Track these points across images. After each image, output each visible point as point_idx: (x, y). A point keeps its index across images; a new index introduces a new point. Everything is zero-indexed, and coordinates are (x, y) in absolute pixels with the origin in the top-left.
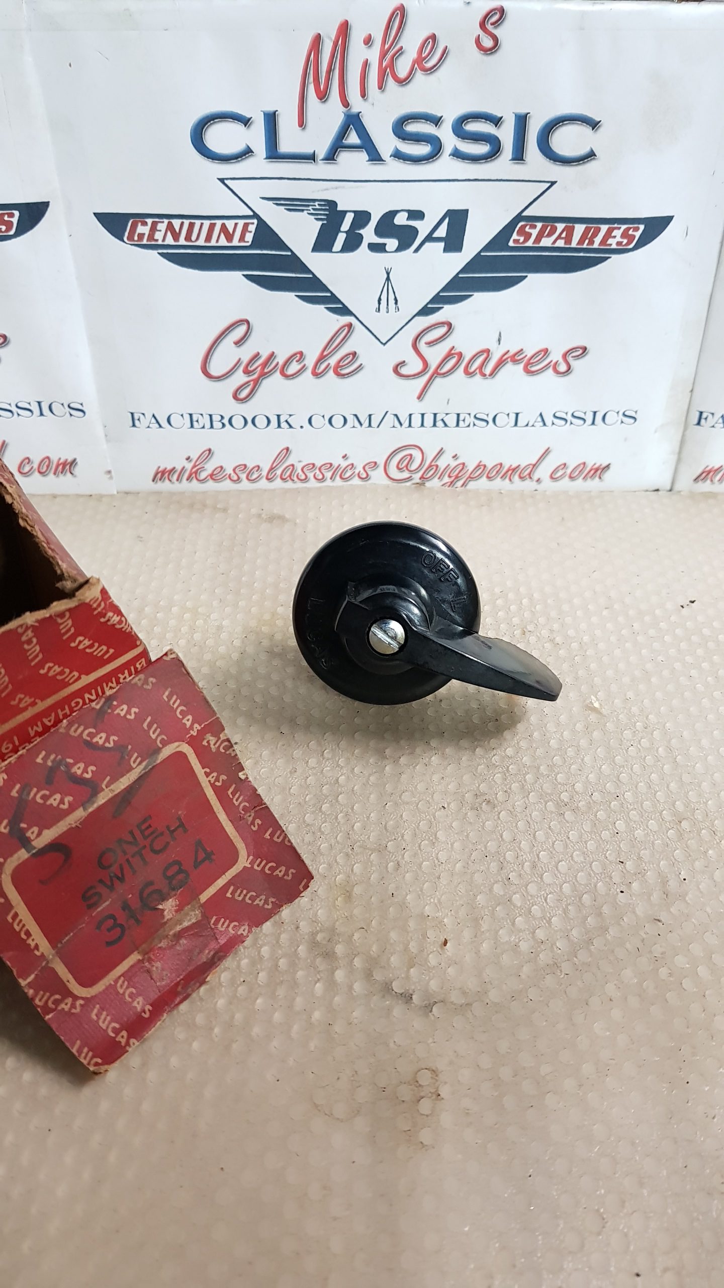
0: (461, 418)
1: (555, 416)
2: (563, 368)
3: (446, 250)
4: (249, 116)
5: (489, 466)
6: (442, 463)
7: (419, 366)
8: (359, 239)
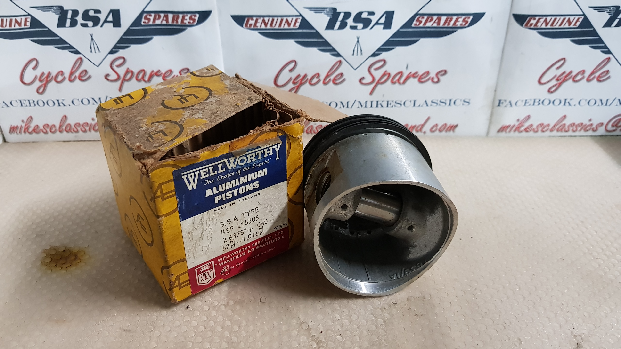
0: (389, 103)
1: (432, 102)
2: (436, 80)
3: (384, 28)
7: (371, 79)
8: (346, 24)
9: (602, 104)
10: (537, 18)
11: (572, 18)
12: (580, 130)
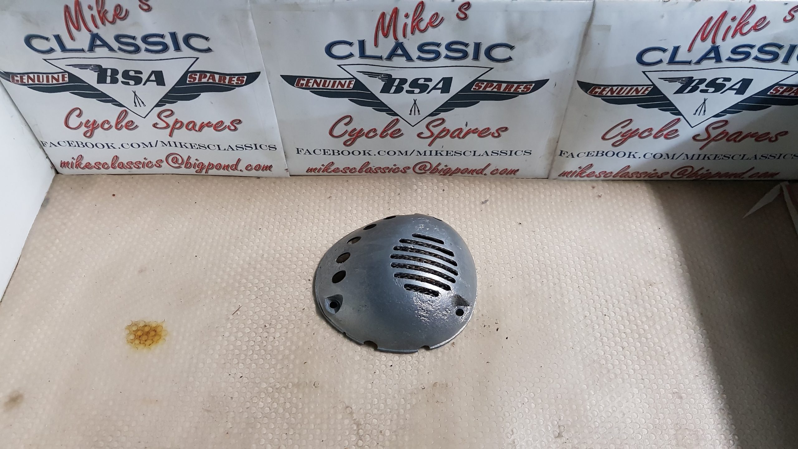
0: (449, 152)
1: (492, 152)
2: (496, 135)
3: (441, 93)
4: (351, 42)
5: (462, 169)
6: (440, 168)
7: (429, 134)
8: (402, 89)
9: (668, 158)
10: (602, 88)
11: (640, 88)
12: (644, 177)
